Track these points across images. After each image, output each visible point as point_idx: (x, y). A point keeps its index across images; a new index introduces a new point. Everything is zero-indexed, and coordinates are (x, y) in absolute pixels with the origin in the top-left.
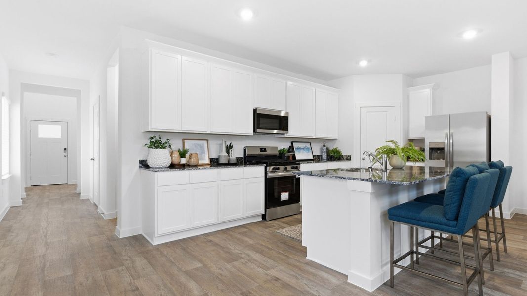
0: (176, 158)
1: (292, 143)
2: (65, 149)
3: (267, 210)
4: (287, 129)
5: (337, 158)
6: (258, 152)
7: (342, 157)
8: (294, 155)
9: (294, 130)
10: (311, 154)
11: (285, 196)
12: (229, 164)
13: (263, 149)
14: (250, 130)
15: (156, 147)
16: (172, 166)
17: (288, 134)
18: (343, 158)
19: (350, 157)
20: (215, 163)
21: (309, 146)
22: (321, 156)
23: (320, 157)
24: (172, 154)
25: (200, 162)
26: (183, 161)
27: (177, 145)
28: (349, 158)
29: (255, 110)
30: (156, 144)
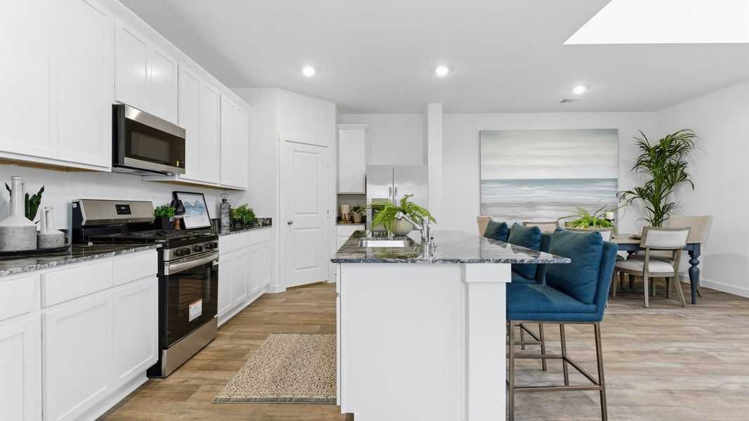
1: (175, 194)
3: (165, 352)
4: (182, 166)
5: (248, 223)
6: (113, 215)
7: (256, 220)
8: (182, 220)
9: (195, 169)
10: (207, 216)
11: (195, 310)
12: (41, 253)
13: (123, 208)
14: (104, 159)
17: (182, 176)
18: (257, 222)
19: (271, 219)
21: (201, 201)
22: (219, 220)
23: (217, 222)
28: (268, 222)
29: (118, 110)
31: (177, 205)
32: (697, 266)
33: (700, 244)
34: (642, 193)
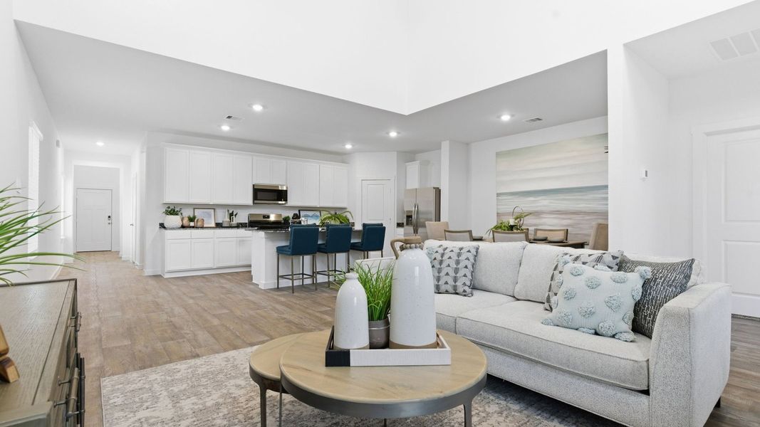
0: (186, 222)
2: (109, 217)
4: (286, 200)
6: (262, 219)
9: (293, 200)
12: (231, 227)
13: (266, 217)
14: (249, 201)
15: (171, 214)
16: (183, 227)
17: (289, 204)
20: (219, 226)
21: (319, 214)
24: (182, 220)
25: (205, 226)
26: (192, 224)
27: (187, 213)
29: (254, 186)
30: (172, 211)
31: (297, 216)
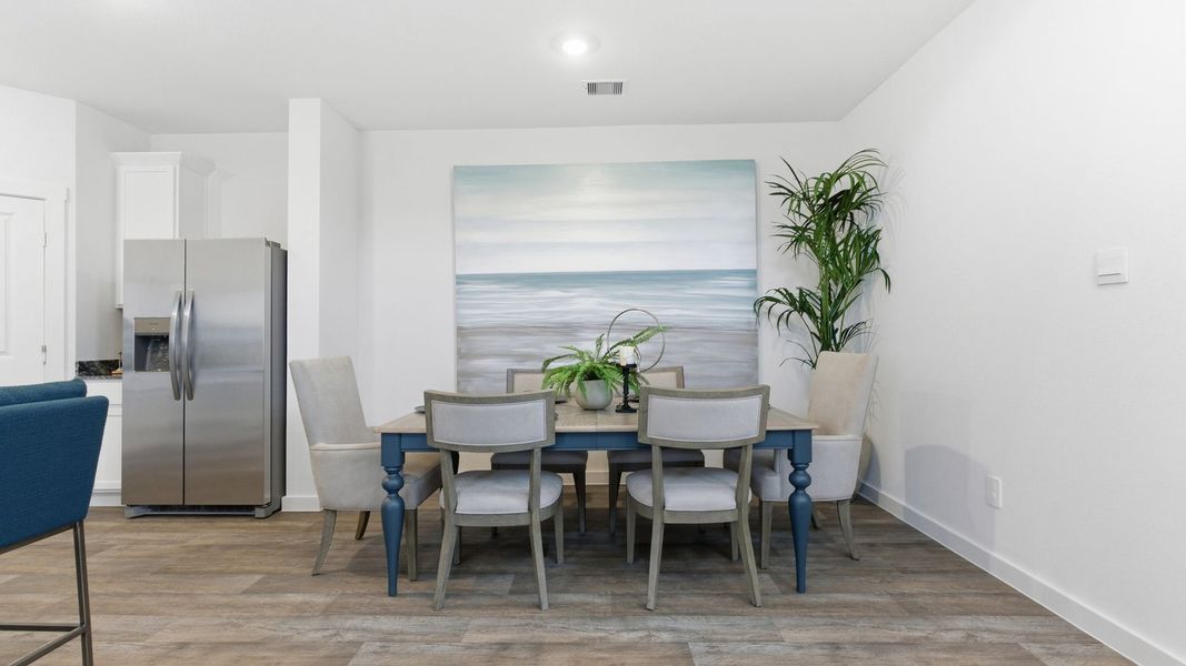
32: (808, 490)
33: (810, 431)
34: (801, 305)
